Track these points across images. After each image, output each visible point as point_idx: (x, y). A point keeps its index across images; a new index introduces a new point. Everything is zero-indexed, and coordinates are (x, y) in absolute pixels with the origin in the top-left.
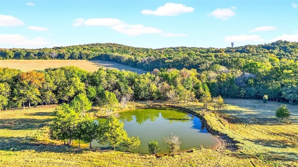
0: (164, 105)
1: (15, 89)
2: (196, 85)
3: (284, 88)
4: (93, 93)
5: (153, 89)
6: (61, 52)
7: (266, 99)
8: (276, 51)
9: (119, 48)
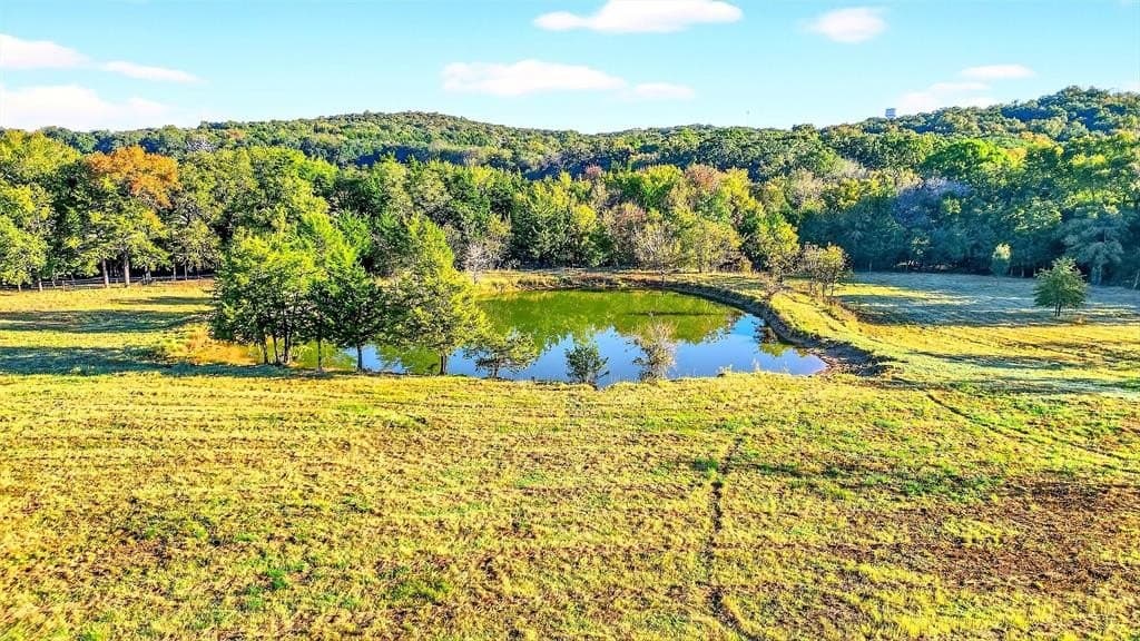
0: (624, 280)
1: (72, 210)
2: (743, 220)
3: (1075, 222)
4: (360, 238)
5: (583, 223)
6: (229, 137)
7: (1004, 260)
8: (1056, 125)
9: (450, 129)
